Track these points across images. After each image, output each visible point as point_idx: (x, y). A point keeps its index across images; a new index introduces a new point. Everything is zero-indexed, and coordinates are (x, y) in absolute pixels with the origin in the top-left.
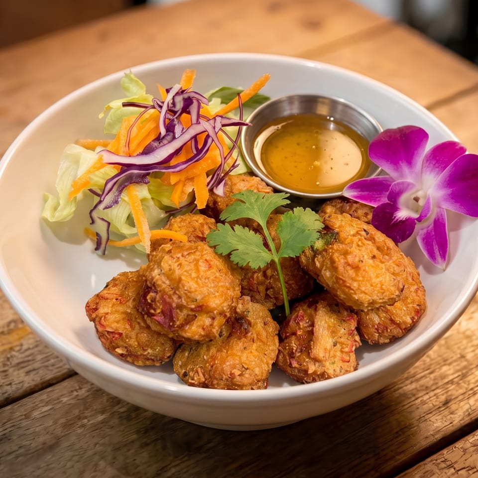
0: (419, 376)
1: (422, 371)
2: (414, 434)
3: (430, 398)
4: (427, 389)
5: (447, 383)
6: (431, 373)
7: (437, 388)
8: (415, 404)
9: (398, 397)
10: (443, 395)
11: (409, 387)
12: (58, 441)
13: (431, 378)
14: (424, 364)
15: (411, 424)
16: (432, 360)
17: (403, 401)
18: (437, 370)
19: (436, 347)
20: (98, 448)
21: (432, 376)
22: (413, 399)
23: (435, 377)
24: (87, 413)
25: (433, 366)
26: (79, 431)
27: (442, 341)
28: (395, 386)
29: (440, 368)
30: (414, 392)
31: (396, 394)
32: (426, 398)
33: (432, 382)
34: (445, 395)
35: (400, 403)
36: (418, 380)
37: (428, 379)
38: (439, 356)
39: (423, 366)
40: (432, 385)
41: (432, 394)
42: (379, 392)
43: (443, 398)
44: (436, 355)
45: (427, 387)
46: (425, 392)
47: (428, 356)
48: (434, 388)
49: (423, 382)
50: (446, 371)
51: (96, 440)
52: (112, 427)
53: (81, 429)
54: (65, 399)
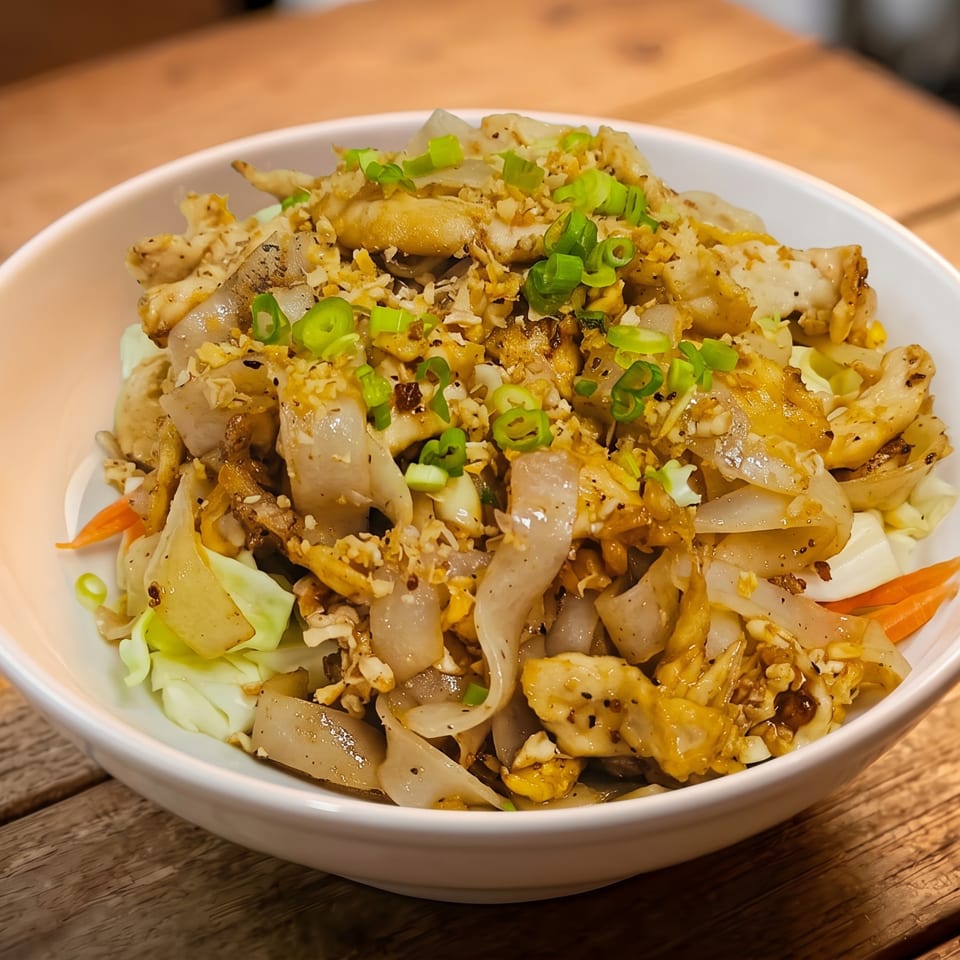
0: (883, 786)
1: (891, 774)
2: (873, 913)
3: (911, 832)
4: (902, 815)
5: (949, 801)
6: (915, 778)
7: (926, 812)
8: (875, 847)
9: (836, 834)
10: (940, 826)
11: (864, 810)
12: (65, 921)
13: (911, 791)
14: (899, 760)
15: (865, 892)
16: (915, 750)
17: (851, 839)
18: (927, 774)
19: (923, 725)
20: (152, 941)
21: (916, 786)
22: (870, 836)
23: (922, 787)
24: (133, 863)
25: (916, 765)
26: (115, 901)
27: (939, 711)
29: (934, 769)
30: (875, 820)
31: (832, 826)
32: (900, 833)
33: (914, 800)
34: (945, 829)
35: (840, 845)
36: (881, 795)
37: (905, 794)
38: (934, 742)
39: (894, 764)
40: (916, 805)
41: (912, 825)
42: (797, 820)
43: (939, 835)
44: (924, 739)
45: (903, 811)
46: (896, 822)
47: (908, 743)
50: (944, 776)
51: (149, 922)
52: (187, 894)
53: (118, 899)
54: (83, 833)
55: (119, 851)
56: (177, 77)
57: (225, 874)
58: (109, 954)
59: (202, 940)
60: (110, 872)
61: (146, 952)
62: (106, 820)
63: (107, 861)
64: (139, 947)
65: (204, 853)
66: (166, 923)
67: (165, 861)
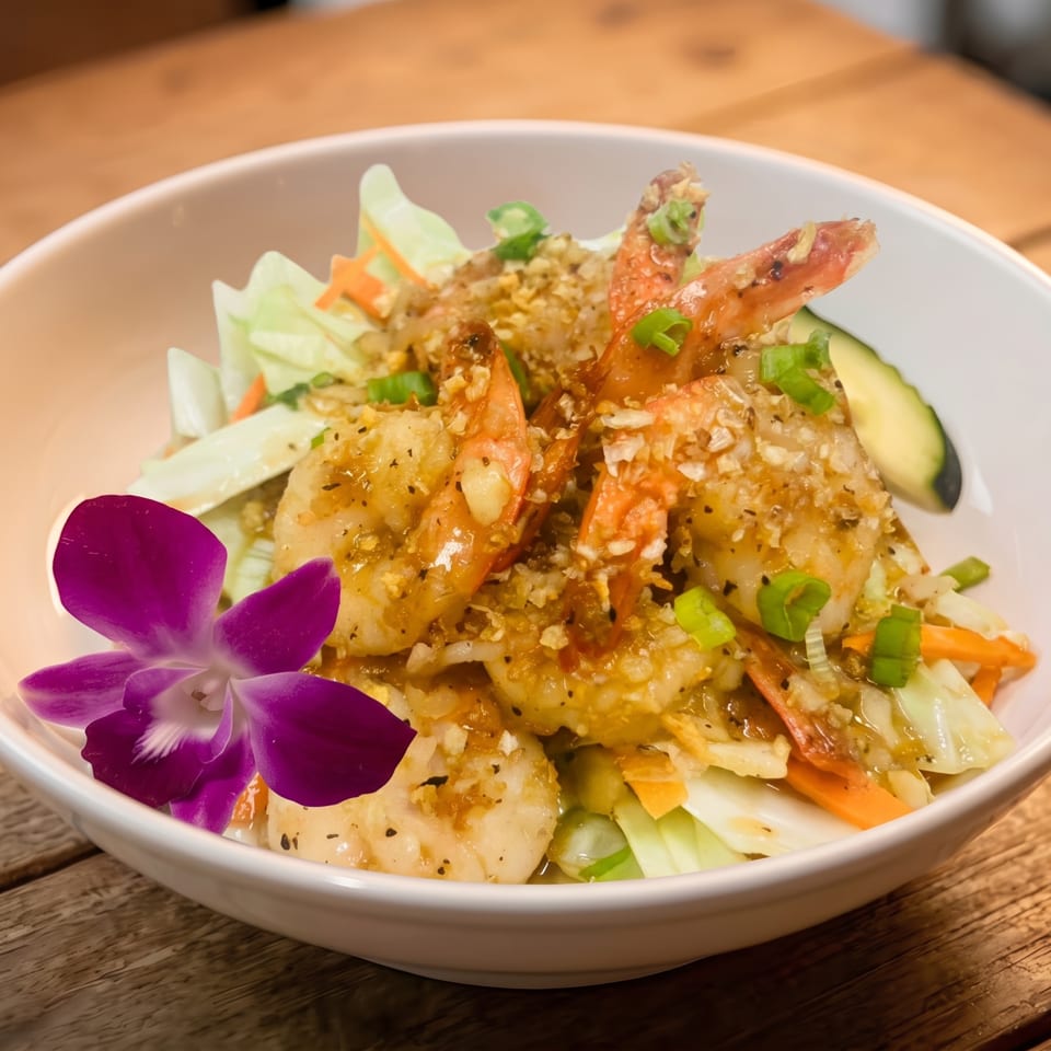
0: (993, 860)
1: (1000, 848)
2: (978, 999)
3: (1024, 911)
4: (1015, 893)
6: (1027, 853)
7: (1040, 889)
8: (981, 928)
9: (938, 911)
11: (969, 887)
12: (47, 1008)
13: (1023, 866)
14: (1010, 831)
15: (970, 976)
16: (1029, 821)
17: (955, 918)
18: (1042, 847)
19: (1038, 793)
20: (149, 1030)
21: (1029, 861)
22: (977, 915)
23: (1036, 862)
24: (124, 944)
25: (1030, 837)
28: (929, 885)
30: (981, 897)
32: (1011, 912)
33: (1028, 875)
35: (942, 924)
37: (1017, 867)
39: (1005, 837)
40: (1029, 881)
41: (1026, 903)
42: (893, 898)
44: (1039, 809)
45: (1014, 887)
46: (1005, 900)
47: (1021, 813)
48: (1033, 887)
49: (1002, 874)
51: (144, 1009)
52: (187, 980)
53: (107, 984)
54: (66, 913)
55: (110, 931)
56: (177, 84)
57: (231, 956)
58: (100, 1044)
59: (206, 1029)
60: (100, 954)
61: (140, 1044)
62: (95, 897)
63: (95, 942)
64: (133, 1037)
65: (209, 934)
66: (164, 1011)
67: (164, 942)
